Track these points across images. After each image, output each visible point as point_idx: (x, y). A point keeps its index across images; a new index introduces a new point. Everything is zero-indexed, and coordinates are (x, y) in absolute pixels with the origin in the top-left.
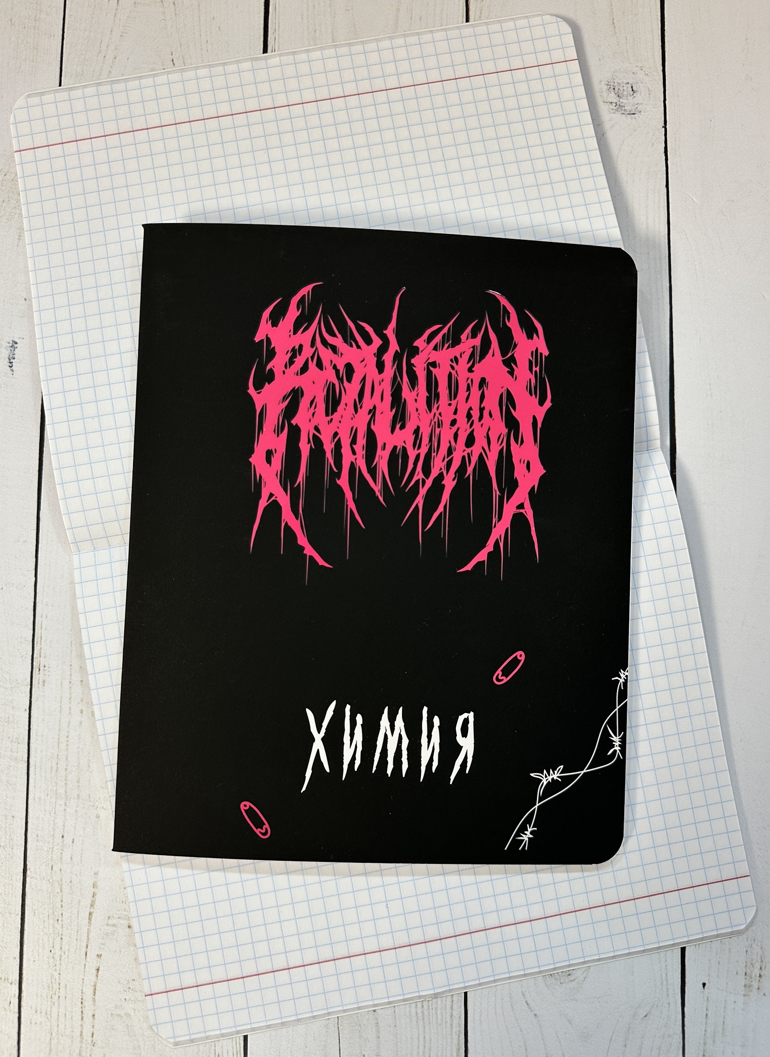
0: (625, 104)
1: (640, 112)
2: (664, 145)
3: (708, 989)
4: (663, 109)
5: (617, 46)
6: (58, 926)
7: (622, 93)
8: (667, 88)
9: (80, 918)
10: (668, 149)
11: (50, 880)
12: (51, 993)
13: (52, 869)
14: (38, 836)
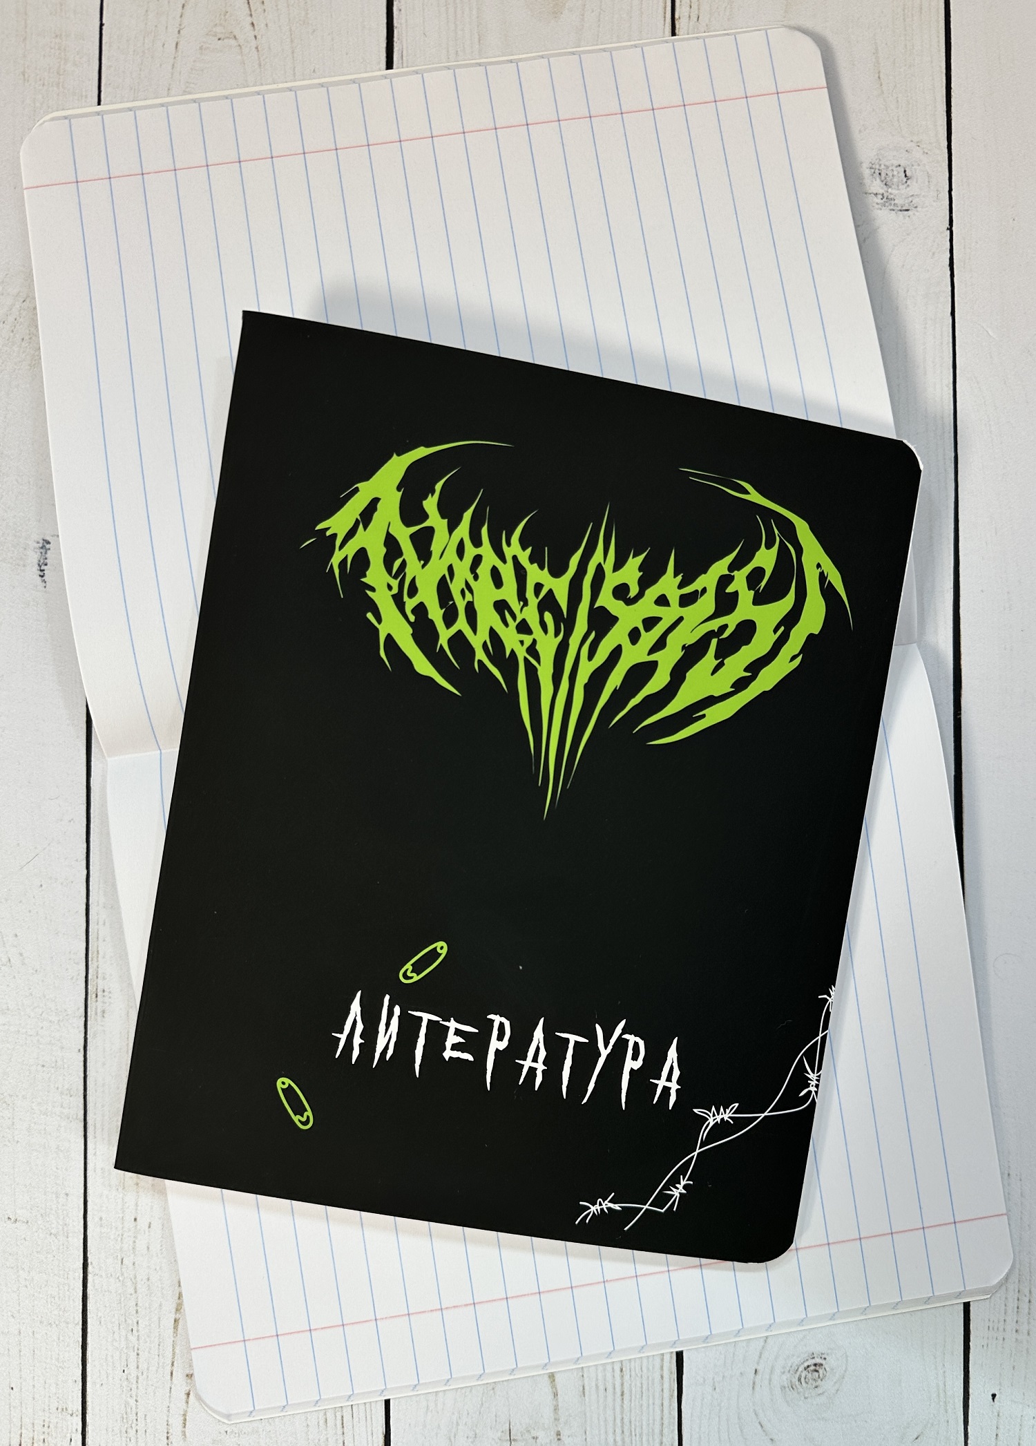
0: (895, 196)
1: (916, 207)
2: (949, 255)
3: (1000, 1402)
4: (948, 203)
5: (885, 112)
6: (133, 1339)
7: (891, 180)
8: (953, 173)
9: (162, 1327)
10: (955, 261)
11: (120, 1278)
12: (126, 1426)
13: (122, 1263)
14: (101, 1219)
